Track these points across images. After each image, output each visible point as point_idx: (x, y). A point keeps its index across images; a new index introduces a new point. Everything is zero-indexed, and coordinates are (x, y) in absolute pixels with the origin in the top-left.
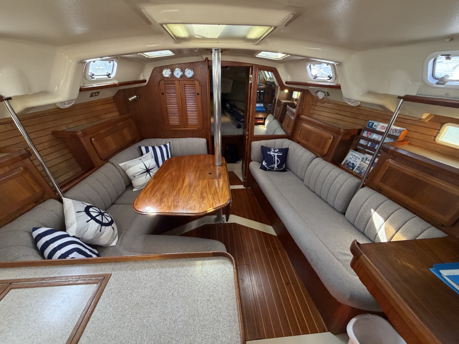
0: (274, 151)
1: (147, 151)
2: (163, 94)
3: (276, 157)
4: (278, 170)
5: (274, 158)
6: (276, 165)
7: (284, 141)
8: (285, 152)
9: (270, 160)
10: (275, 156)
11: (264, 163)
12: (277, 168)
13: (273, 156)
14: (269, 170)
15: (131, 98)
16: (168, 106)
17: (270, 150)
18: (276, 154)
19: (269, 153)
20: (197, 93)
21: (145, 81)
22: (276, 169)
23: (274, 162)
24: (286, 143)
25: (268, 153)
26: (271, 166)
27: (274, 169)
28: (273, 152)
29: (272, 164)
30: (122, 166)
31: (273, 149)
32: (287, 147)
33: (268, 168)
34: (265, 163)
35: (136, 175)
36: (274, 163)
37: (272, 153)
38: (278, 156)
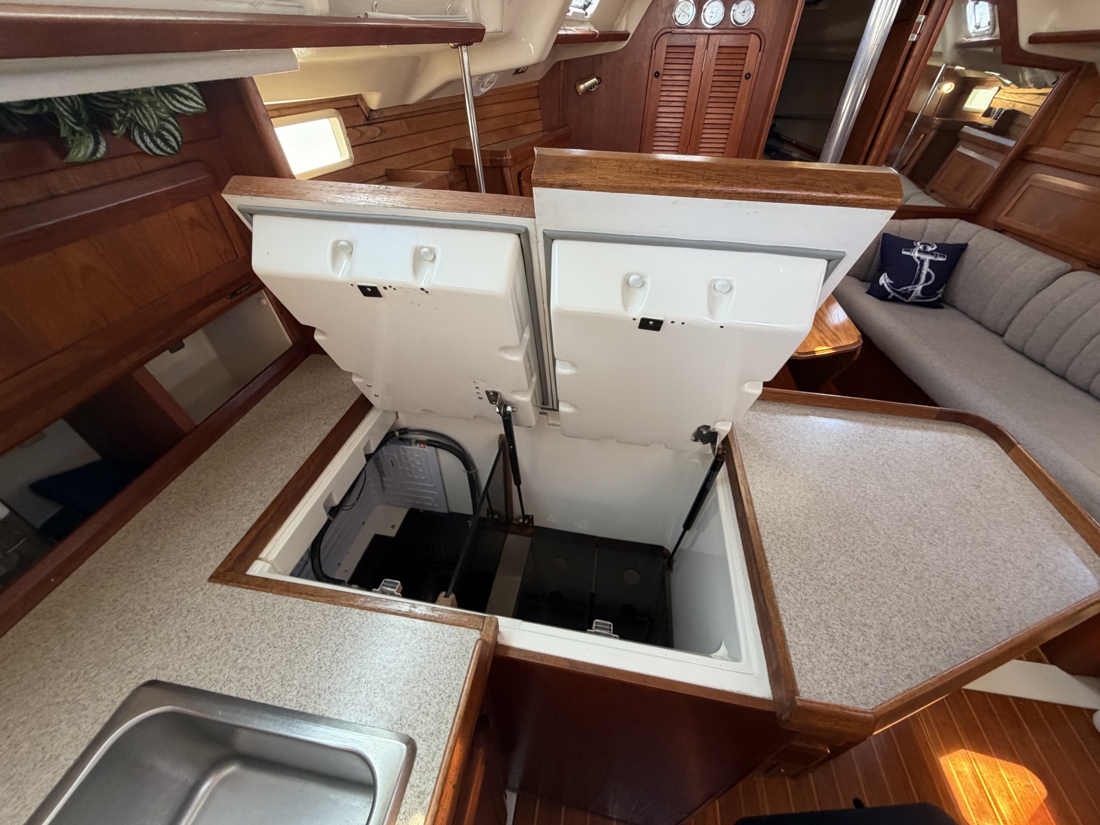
0: (925, 248)
2: (657, 75)
3: (926, 265)
4: (922, 301)
5: (919, 267)
6: (919, 288)
7: (956, 225)
8: (954, 253)
9: (905, 272)
10: (922, 262)
11: (884, 280)
12: (919, 294)
13: (918, 262)
14: (894, 300)
15: (583, 83)
16: (661, 110)
17: (910, 245)
18: (929, 258)
19: (908, 253)
20: (745, 72)
21: (623, 36)
22: (918, 298)
23: (916, 277)
24: (959, 230)
25: (904, 253)
26: (904, 288)
27: (907, 298)
28: (920, 251)
29: (910, 285)
31: (921, 244)
32: (962, 241)
33: (893, 294)
34: (888, 281)
36: (917, 282)
37: (915, 254)
38: (933, 264)
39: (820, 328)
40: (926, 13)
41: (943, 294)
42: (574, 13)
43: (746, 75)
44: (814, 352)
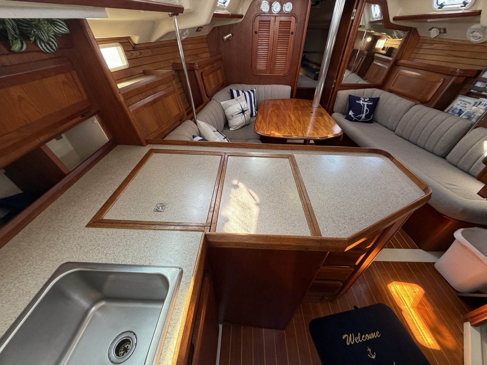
0: (364, 100)
1: (238, 95)
2: (256, 33)
3: (366, 106)
4: (365, 120)
5: (363, 107)
6: (364, 115)
7: (375, 91)
8: (375, 101)
9: (358, 109)
10: (364, 105)
11: (351, 113)
12: (364, 118)
13: (363, 105)
14: (355, 121)
15: (226, 36)
16: (259, 47)
17: (359, 99)
18: (366, 103)
19: (359, 102)
20: (291, 32)
21: (241, 16)
22: (364, 119)
23: (362, 111)
24: (376, 93)
25: (357, 102)
26: (358, 116)
27: (360, 120)
28: (363, 101)
29: (360, 114)
30: (223, 105)
31: (363, 98)
32: (377, 96)
33: (354, 118)
34: (352, 113)
35: (234, 114)
36: (363, 113)
37: (361, 102)
38: (368, 105)
39: (327, 129)
40: (356, 8)
41: (373, 117)
42: (220, 5)
43: (291, 33)
44: (327, 137)
